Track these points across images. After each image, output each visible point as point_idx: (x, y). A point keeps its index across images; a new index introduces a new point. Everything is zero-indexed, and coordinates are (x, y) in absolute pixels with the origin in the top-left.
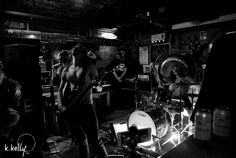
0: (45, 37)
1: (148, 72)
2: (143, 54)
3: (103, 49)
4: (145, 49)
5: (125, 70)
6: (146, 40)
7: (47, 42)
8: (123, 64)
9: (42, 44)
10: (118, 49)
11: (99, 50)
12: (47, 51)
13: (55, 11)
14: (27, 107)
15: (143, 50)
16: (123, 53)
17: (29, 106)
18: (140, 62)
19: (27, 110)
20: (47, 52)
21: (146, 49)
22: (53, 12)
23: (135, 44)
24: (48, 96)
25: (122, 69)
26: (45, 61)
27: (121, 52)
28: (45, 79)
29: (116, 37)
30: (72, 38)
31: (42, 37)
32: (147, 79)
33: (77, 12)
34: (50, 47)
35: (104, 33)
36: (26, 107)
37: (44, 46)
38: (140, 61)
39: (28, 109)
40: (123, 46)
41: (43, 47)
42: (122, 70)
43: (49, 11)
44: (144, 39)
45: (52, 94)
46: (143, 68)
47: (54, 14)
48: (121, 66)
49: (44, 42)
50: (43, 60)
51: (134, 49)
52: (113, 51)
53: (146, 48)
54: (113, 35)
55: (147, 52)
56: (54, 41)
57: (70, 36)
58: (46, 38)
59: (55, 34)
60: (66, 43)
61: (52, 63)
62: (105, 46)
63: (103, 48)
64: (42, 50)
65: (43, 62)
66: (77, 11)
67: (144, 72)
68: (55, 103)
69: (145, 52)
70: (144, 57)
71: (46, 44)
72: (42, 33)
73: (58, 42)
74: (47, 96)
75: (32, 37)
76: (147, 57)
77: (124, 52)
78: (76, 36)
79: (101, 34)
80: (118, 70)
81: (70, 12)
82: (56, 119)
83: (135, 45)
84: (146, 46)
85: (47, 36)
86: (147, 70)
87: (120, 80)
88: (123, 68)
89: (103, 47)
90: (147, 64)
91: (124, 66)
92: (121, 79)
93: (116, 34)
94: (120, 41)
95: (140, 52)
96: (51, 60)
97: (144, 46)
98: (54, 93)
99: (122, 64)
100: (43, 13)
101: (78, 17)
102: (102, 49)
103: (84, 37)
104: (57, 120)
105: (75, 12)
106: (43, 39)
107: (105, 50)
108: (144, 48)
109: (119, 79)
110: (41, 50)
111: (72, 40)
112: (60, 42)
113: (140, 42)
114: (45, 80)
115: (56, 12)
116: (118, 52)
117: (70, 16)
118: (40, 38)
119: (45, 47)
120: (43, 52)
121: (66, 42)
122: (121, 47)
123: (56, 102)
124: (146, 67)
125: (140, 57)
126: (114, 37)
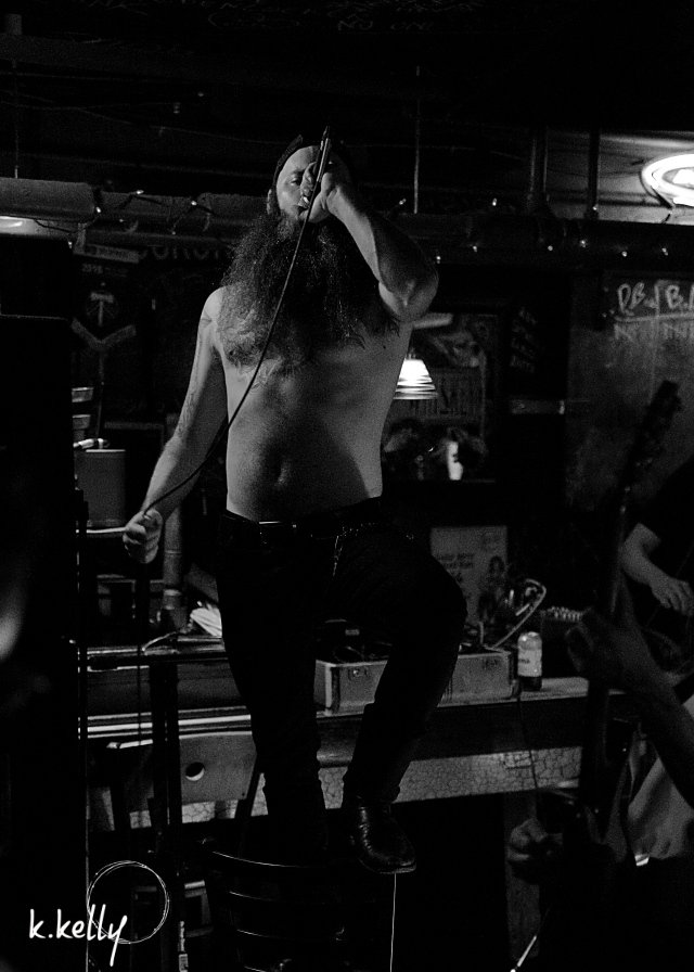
3: (652, 312)
7: (133, 257)
9: (87, 268)
11: (604, 326)
12: (129, 331)
20: (125, 343)
24: (120, 740)
26: (109, 425)
28: (102, 590)
37: (108, 290)
41: (94, 296)
49: (104, 253)
50: (93, 422)
58: (131, 229)
62: (673, 279)
63: (654, 304)
64: (91, 324)
68: (185, 809)
71: (122, 272)
74: (113, 745)
79: (638, 163)
89: (657, 290)
98: (181, 724)
101: (415, 28)
102: (643, 310)
103: (469, 217)
106: (108, 236)
107: (674, 321)
110: (77, 326)
114: (104, 596)
119: (110, 299)
120: (94, 342)
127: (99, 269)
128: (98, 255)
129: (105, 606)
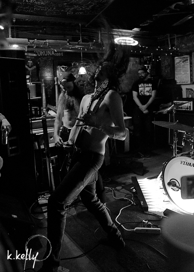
0: (32, 47)
1: (190, 96)
2: (182, 68)
4: (185, 59)
5: (153, 93)
6: (186, 45)
7: (35, 55)
8: (149, 84)
9: (27, 57)
10: (140, 61)
12: (35, 67)
13: (47, 7)
14: (10, 148)
15: (181, 61)
16: (148, 67)
17: (13, 148)
18: (176, 81)
19: (11, 153)
20: (34, 69)
21: (187, 60)
22: (44, 9)
23: (169, 52)
24: (38, 133)
25: (148, 92)
26: (33, 82)
27: (145, 65)
28: (33, 110)
29: (136, 43)
30: (73, 47)
31: (29, 47)
32: (190, 107)
33: (79, 7)
34: (39, 61)
35: (118, 37)
36: (10, 150)
37: (31, 60)
38: (176, 79)
39: (12, 151)
40: (148, 57)
41: (29, 62)
42: (148, 94)
43: (38, 8)
44: (183, 43)
45: (45, 131)
46: (182, 90)
47: (46, 11)
48: (146, 88)
49: (30, 54)
50: (30, 81)
51: (166, 61)
52: (133, 65)
53: (186, 57)
54: (132, 39)
55: (187, 64)
56: (44, 53)
57: (70, 44)
58: (34, 47)
59: (47, 41)
60: (61, 54)
61: (43, 85)
64: (28, 66)
65: (30, 84)
66: (79, 5)
67: (184, 96)
69: (184, 65)
70: (183, 72)
71: (33, 58)
72: (30, 40)
73: (50, 53)
74: (37, 134)
75: (15, 47)
76: (189, 72)
77: (150, 67)
78: (78, 43)
80: (142, 94)
81: (69, 7)
82: (50, 169)
83: (169, 54)
84: (187, 54)
85: (36, 44)
86: (189, 93)
87: (145, 110)
88: (150, 90)
90: (189, 83)
91: (151, 88)
92: (147, 108)
93: (137, 38)
94: (145, 48)
95: (176, 65)
96: (41, 81)
97: (182, 55)
98: (48, 130)
99: (147, 85)
100: (31, 10)
101: (80, 13)
103: (90, 43)
104: (52, 170)
105: (76, 7)
106: (31, 49)
108: (183, 58)
109: (143, 108)
110: (26, 66)
111: (72, 49)
112: (53, 54)
113: (177, 49)
114: (33, 111)
115: (49, 8)
116: (140, 67)
117: (69, 13)
118: (26, 48)
119: (31, 62)
120: (29, 69)
121: (61, 52)
122: (145, 58)
123: (50, 143)
124: (187, 89)
125: (176, 72)
126: (134, 42)
127: (29, 57)
128: (29, 55)
129: (34, 112)
